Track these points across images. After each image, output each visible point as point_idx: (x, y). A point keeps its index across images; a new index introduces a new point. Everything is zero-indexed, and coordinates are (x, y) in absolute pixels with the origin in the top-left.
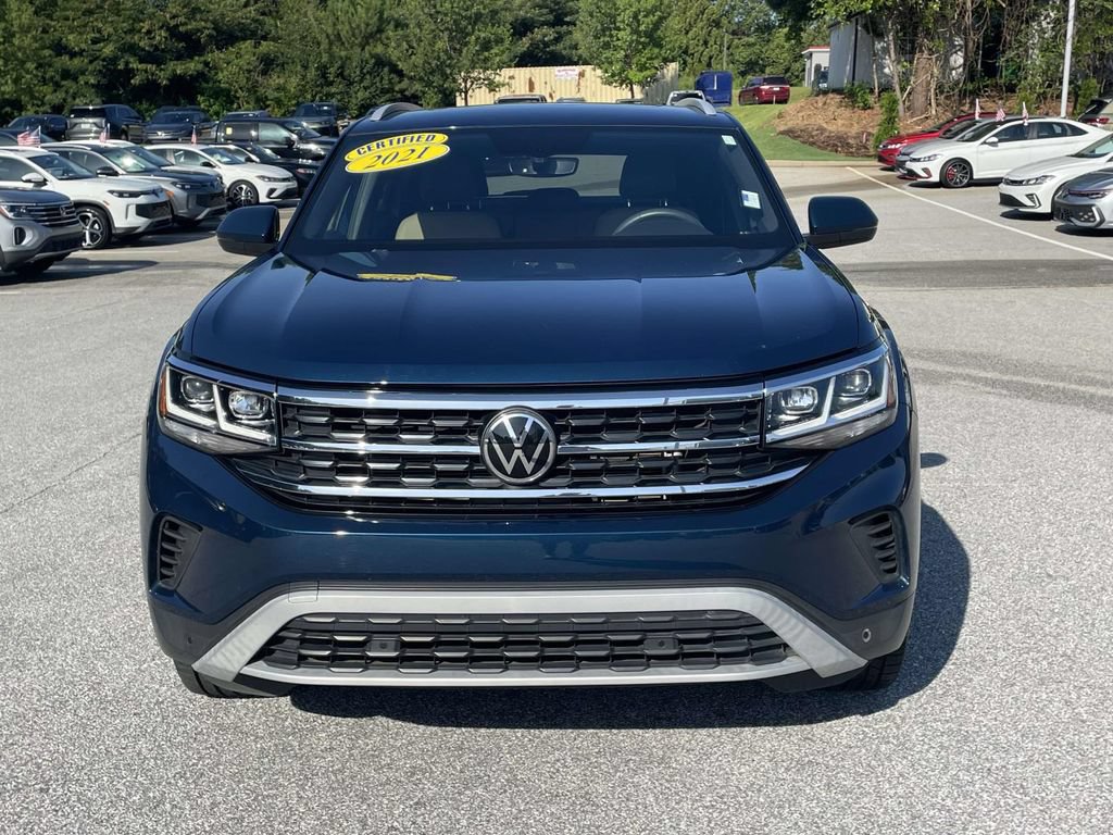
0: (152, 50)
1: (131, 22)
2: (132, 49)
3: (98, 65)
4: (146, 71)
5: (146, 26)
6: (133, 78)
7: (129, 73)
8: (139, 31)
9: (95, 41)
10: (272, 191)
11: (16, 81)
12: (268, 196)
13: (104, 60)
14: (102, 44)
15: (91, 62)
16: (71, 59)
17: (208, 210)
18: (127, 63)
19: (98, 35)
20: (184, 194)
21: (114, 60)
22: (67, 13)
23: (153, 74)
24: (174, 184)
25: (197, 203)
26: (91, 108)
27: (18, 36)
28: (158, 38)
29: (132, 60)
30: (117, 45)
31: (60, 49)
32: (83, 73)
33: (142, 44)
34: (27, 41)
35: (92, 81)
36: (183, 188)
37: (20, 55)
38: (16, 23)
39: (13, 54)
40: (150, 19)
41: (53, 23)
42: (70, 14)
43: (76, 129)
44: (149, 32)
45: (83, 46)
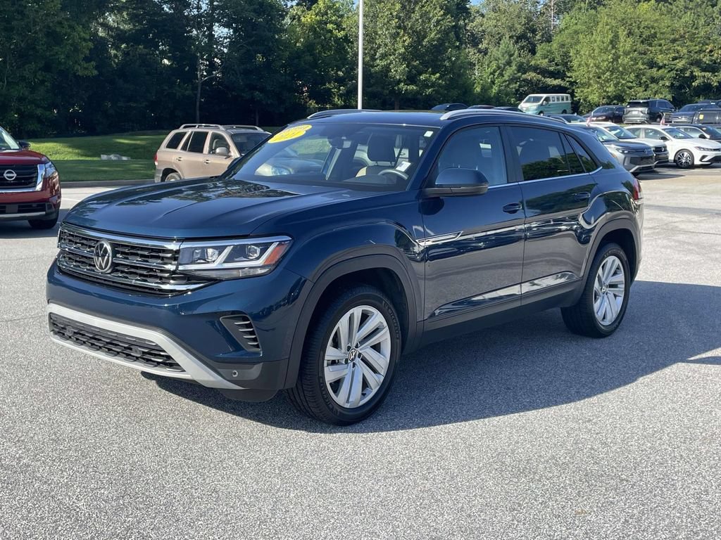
0: (710, 63)
1: (701, 45)
2: (697, 63)
3: (673, 74)
4: (704, 77)
5: (709, 48)
6: (694, 82)
7: (693, 78)
8: (705, 51)
9: (675, 59)
10: (704, 157)
11: (616, 85)
12: (701, 160)
13: (677, 71)
14: (678, 61)
15: (669, 71)
16: (658, 70)
17: (637, 167)
18: (692, 72)
19: (677, 55)
20: (623, 156)
21: (683, 70)
22: (661, 42)
23: (708, 79)
24: (618, 150)
25: (631, 162)
26: (641, 101)
27: (622, 57)
28: (716, 55)
29: (695, 70)
30: (687, 61)
31: (652, 64)
32: (662, 79)
33: (704, 60)
34: (626, 60)
35: (667, 84)
36: (623, 153)
37: (621, 69)
38: (621, 49)
39: (617, 69)
40: (714, 43)
41: (650, 48)
42: (662, 42)
43: (628, 115)
44: (711, 51)
45: (665, 62)
